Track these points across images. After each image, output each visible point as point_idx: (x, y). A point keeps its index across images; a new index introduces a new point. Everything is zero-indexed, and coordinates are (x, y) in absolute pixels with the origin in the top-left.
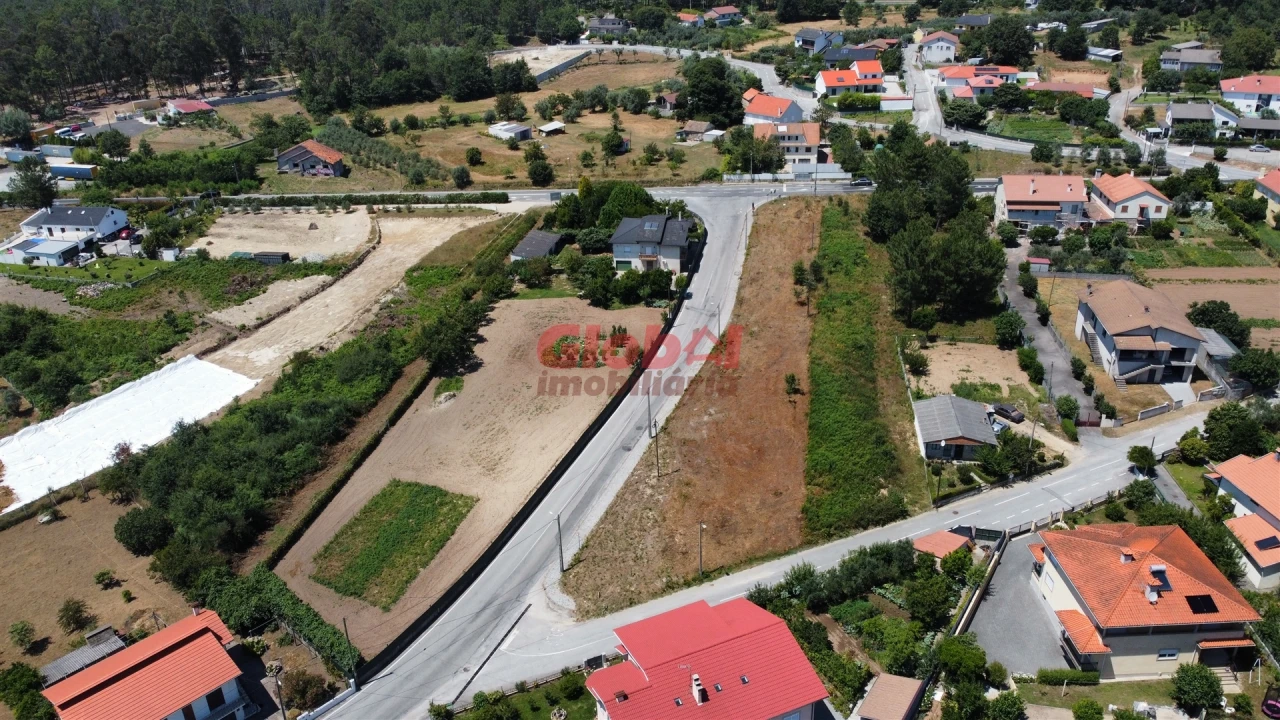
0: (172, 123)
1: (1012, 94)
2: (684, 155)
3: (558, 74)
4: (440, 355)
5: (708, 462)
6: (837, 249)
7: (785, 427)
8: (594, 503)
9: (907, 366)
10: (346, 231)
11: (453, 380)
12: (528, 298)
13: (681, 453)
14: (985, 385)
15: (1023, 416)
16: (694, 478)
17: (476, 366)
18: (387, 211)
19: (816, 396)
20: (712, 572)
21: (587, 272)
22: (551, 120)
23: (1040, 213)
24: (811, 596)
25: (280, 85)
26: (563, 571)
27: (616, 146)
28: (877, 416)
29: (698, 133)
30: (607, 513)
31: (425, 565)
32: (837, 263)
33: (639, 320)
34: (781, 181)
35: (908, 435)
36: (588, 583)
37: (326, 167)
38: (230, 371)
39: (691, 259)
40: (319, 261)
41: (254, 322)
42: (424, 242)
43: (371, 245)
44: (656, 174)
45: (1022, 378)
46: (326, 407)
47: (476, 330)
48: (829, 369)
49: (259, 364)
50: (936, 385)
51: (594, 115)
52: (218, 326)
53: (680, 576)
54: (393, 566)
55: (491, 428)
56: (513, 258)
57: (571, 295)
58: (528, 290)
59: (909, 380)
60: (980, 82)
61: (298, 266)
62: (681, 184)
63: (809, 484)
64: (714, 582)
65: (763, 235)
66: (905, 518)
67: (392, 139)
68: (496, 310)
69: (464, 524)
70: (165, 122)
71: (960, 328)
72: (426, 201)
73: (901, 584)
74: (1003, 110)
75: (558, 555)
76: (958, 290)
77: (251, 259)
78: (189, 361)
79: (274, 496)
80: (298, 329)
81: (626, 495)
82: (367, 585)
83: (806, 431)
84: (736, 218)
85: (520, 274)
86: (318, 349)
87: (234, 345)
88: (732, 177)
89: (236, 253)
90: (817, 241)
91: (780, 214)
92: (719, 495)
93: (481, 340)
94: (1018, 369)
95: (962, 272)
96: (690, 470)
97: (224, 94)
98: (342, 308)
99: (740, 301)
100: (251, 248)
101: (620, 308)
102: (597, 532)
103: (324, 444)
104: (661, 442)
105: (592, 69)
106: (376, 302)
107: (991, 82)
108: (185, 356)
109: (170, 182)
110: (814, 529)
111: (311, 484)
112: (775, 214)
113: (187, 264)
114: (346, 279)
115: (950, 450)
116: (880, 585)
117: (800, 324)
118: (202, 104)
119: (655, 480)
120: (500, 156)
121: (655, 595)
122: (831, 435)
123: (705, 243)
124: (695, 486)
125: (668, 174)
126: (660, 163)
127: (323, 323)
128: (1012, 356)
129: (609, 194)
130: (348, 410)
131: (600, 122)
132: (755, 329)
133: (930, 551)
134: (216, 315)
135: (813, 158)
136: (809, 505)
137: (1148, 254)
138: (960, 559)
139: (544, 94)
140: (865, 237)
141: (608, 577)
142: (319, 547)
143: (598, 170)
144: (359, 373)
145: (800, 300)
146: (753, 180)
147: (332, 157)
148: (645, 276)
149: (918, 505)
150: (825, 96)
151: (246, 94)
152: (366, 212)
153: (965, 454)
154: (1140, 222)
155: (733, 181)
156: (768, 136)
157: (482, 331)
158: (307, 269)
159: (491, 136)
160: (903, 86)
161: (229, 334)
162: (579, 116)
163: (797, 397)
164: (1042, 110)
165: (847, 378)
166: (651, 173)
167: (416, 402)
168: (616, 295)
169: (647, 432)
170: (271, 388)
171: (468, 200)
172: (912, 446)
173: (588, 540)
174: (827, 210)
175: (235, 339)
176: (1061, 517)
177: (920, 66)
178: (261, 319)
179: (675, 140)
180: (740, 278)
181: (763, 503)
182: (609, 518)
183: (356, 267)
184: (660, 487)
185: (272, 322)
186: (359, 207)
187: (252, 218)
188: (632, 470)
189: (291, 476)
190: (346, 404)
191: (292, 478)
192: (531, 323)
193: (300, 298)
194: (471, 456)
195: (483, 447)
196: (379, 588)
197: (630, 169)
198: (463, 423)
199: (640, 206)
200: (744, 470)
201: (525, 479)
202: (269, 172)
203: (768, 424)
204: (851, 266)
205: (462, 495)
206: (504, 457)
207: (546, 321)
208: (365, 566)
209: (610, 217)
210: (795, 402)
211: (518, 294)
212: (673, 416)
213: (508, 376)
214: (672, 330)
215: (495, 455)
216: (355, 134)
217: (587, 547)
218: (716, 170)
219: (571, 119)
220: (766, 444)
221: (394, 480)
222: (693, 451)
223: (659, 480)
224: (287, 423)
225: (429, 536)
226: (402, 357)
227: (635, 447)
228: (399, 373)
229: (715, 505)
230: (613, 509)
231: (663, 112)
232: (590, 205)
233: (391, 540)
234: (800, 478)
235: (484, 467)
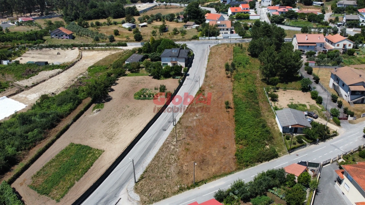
0: (19, 24)
1: (292, 13)
2: (186, 32)
3: (146, 11)
4: (95, 95)
5: (196, 135)
6: (240, 59)
7: (226, 121)
8: (150, 152)
9: (270, 98)
10: (71, 55)
11: (100, 105)
12: (130, 76)
13: (185, 131)
14: (300, 105)
15: (318, 116)
17: (109, 99)
18: (85, 49)
19: (237, 109)
20: (199, 182)
21: (152, 67)
22: (143, 23)
23: (309, 47)
24: (243, 195)
25: (57, 14)
26: (136, 182)
27: (164, 29)
28: (261, 116)
29: (190, 25)
30: (155, 156)
31: (78, 180)
32: (240, 64)
33: (171, 84)
34: (219, 39)
35: (274, 124)
36: (146, 188)
37: (66, 36)
38: (18, 102)
39: (189, 62)
40: (58, 64)
41: (31, 85)
42: (97, 59)
43: (78, 59)
44: (177, 38)
45: (314, 102)
46: (49, 115)
47: (110, 87)
48: (240, 99)
49: (30, 99)
50: (282, 105)
51: (157, 22)
52: (18, 86)
53: (185, 185)
54: (65, 180)
55: (112, 122)
56: (126, 62)
57: (146, 75)
58: (131, 73)
59: (271, 103)
60: (281, 10)
61: (51, 66)
62: (185, 40)
63: (237, 144)
64: (200, 187)
65: (214, 55)
66: (277, 158)
67: (91, 29)
68: (119, 80)
69: (97, 162)
70: (17, 24)
71: (286, 85)
72: (99, 46)
73: (280, 188)
74: (289, 19)
75: (133, 176)
76: (286, 71)
77: (34, 64)
78: (4, 98)
79: (22, 150)
80: (47, 87)
81: (163, 149)
82: (52, 189)
83: (234, 123)
84: (204, 50)
85: (128, 68)
86: (51, 94)
87: (22, 93)
88: (202, 38)
89: (29, 62)
90: (232, 57)
91: (219, 49)
92: (201, 149)
93: (112, 90)
94: (311, 99)
95: (288, 64)
96: (189, 138)
97: (38, 16)
98: (64, 80)
99: (206, 77)
100: (35, 60)
101: (163, 79)
102: (151, 164)
103: (46, 129)
104: (178, 127)
105: (157, 10)
106: (76, 78)
107: (285, 10)
108: (2, 97)
109: (13, 41)
110: (240, 163)
111: (39, 145)
112: (217, 49)
113: (11, 65)
114: (68, 70)
115: (292, 129)
116: (271, 188)
117: (228, 84)
118: (31, 19)
119: (175, 142)
120: (125, 33)
121: (175, 193)
122: (244, 124)
123: (193, 58)
124: (191, 145)
125: (181, 37)
126: (178, 34)
127: (56, 85)
128: (309, 94)
129: (160, 43)
130: (58, 116)
131: (159, 24)
132: (212, 86)
133: (293, 173)
134: (18, 82)
135: (229, 32)
136: (238, 153)
137: (348, 60)
138: (306, 177)
139: (142, 16)
140: (249, 56)
141: (154, 186)
142: (35, 172)
143: (157, 37)
144: (64, 102)
145: (228, 76)
146: (209, 39)
147: (69, 32)
148: (172, 68)
149: (282, 152)
150: (231, 15)
151: (45, 16)
152: (78, 49)
153: (298, 131)
154: (343, 50)
155: (202, 39)
156: (214, 25)
157: (113, 87)
158: (54, 67)
159: (123, 27)
160: (256, 12)
161: (21, 89)
162: (152, 22)
163: (229, 110)
164: (301, 19)
165: (248, 102)
166: (175, 37)
167: (85, 113)
168: (162, 75)
169: (172, 123)
170: (30, 108)
171: (113, 46)
172: (276, 128)
173: (147, 168)
174: (235, 48)
175: (23, 91)
176: (342, 157)
177: (261, 7)
178: (34, 84)
179: (183, 28)
180: (206, 69)
181: (219, 152)
182: (156, 158)
183: (72, 67)
184: (177, 145)
185: (38, 85)
186: (76, 48)
187: (39, 51)
188: (166, 139)
189: (30, 142)
190: (57, 114)
191: (30, 143)
192: (131, 85)
193: (50, 76)
194: (103, 133)
195: (109, 130)
196: (56, 191)
197: (168, 36)
198: (102, 120)
199: (171, 46)
200: (210, 138)
201: (123, 142)
202: (48, 38)
203: (219, 120)
204: (245, 65)
205: (98, 149)
206: (116, 134)
207: (137, 84)
208: (53, 181)
209: (160, 49)
210: (229, 112)
211: (127, 75)
212: (182, 117)
213: (121, 103)
214: (182, 86)
215: (113, 133)
216: (78, 27)
217: (146, 171)
218: (197, 36)
219: (149, 23)
220: (219, 128)
221: (72, 143)
222: (190, 131)
223: (176, 142)
224: (31, 121)
225: (82, 167)
226: (82, 96)
227: (168, 129)
228: (80, 102)
229: (199, 153)
230: (158, 155)
231: (179, 21)
232: (154, 46)
233: (66, 169)
234: (234, 141)
235: (108, 138)
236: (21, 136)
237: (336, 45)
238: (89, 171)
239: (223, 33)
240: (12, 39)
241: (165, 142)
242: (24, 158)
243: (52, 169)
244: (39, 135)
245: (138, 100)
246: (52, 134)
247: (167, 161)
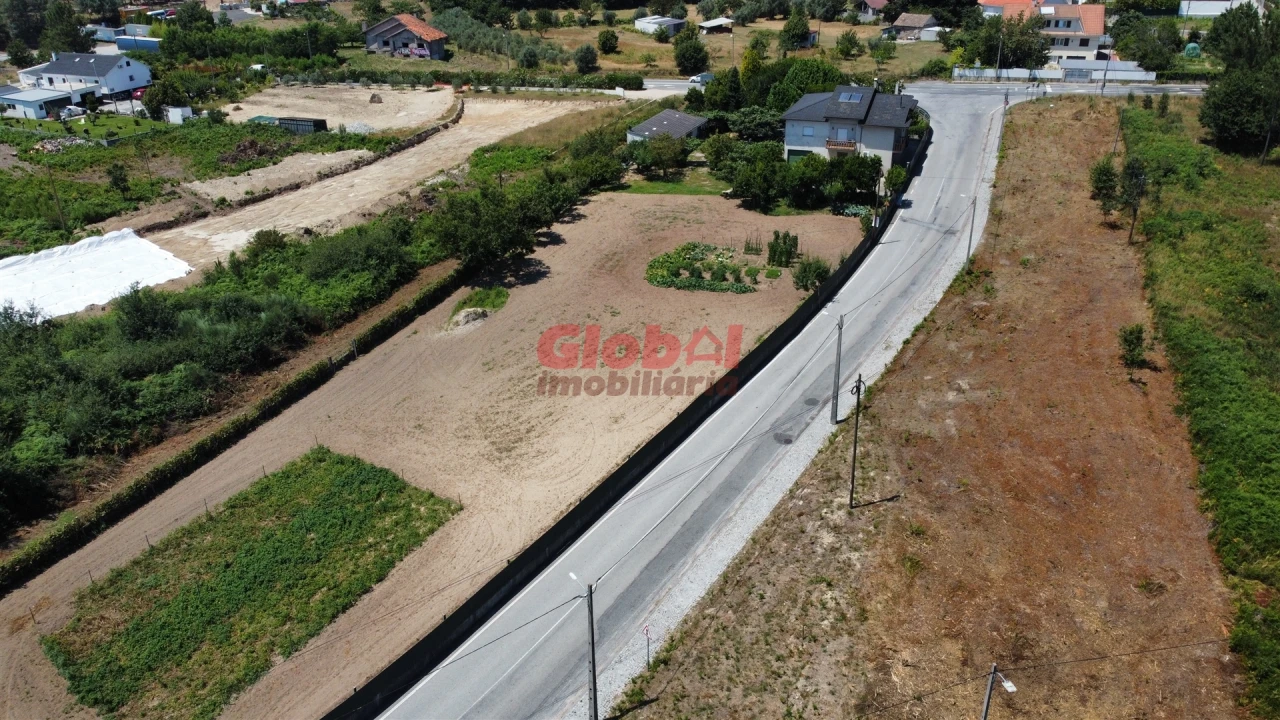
0: (276, 12)
5: (965, 488)
6: (1161, 153)
7: (1134, 431)
11: (493, 293)
12: (643, 193)
13: (900, 460)
16: (933, 519)
17: (534, 274)
18: (479, 92)
21: (740, 158)
22: (716, 18)
27: (800, 37)
29: (913, 28)
31: (292, 648)
33: (820, 234)
34: (1043, 81)
37: (421, 48)
38: (170, 255)
39: (912, 153)
40: (362, 131)
41: (243, 196)
42: (514, 125)
43: (443, 122)
44: (853, 68)
46: (257, 310)
48: (1202, 328)
51: (771, 22)
52: (193, 199)
55: (529, 373)
56: (630, 138)
57: (710, 193)
58: (645, 183)
61: (333, 136)
63: (1232, 572)
65: (1024, 137)
68: (591, 205)
70: (268, 11)
72: (533, 84)
77: (277, 126)
78: (122, 236)
79: (90, 453)
80: (297, 210)
83: (1186, 445)
84: (975, 117)
85: (636, 161)
86: (303, 232)
87: (201, 223)
88: (968, 72)
89: (260, 118)
90: (1120, 146)
91: (1047, 114)
93: (556, 240)
96: (923, 501)
98: (371, 190)
99: (997, 219)
101: (788, 214)
103: (230, 370)
106: (420, 184)
108: (120, 229)
111: (176, 438)
112: (1040, 114)
113: (193, 126)
114: (395, 158)
117: (1116, 256)
119: (842, 513)
120: (643, 47)
123: (929, 143)
124: (935, 538)
125: (871, 68)
126: (860, 58)
127: (336, 205)
129: (786, 72)
130: (299, 319)
132: (1031, 257)
134: (198, 186)
135: (1090, 55)
144: (343, 265)
145: (1108, 221)
146: (999, 78)
147: (432, 35)
148: (834, 165)
152: (452, 91)
155: (967, 77)
157: (558, 229)
158: (344, 141)
159: (637, 31)
161: (197, 208)
162: (752, 21)
163: (1145, 375)
165: (1249, 348)
166: (847, 66)
167: (420, 320)
168: (784, 194)
169: (827, 411)
170: (201, 278)
171: (589, 85)
174: (1126, 111)
175: (205, 215)
178: (252, 193)
179: (881, 39)
180: (994, 186)
181: (1117, 607)
182: (728, 591)
183: (413, 146)
184: (852, 531)
185: (268, 200)
186: (446, 87)
187: (311, 90)
188: (790, 486)
189: (139, 419)
191: (138, 423)
192: (640, 225)
193: (319, 173)
194: (478, 419)
195: (505, 406)
196: (165, 693)
197: (818, 58)
198: (484, 360)
200: (1052, 516)
201: (565, 477)
202: (357, 55)
203: (1091, 420)
204: (1194, 177)
205: (432, 495)
206: (538, 429)
207: (666, 223)
208: (167, 631)
209: (783, 99)
210: (1145, 384)
211: (629, 186)
212: (881, 384)
213: (585, 294)
214: (878, 248)
215: (521, 423)
216: (472, 24)
217: (666, 662)
218: (941, 63)
219: (742, 22)
220: (1097, 462)
221: (321, 448)
222: (928, 461)
223: (850, 514)
224: (174, 326)
225: (333, 576)
226: (423, 252)
227: (801, 438)
228: (408, 274)
229: (991, 594)
230: (742, 572)
231: (863, 18)
232: (755, 87)
233: (252, 574)
234: (1203, 553)
235: (493, 443)
239: (1060, 58)
240: (233, 48)
241: (783, 502)
242: (92, 489)
243: (187, 565)
244: (191, 391)
245: (663, 290)
246: (253, 394)
247: (793, 619)
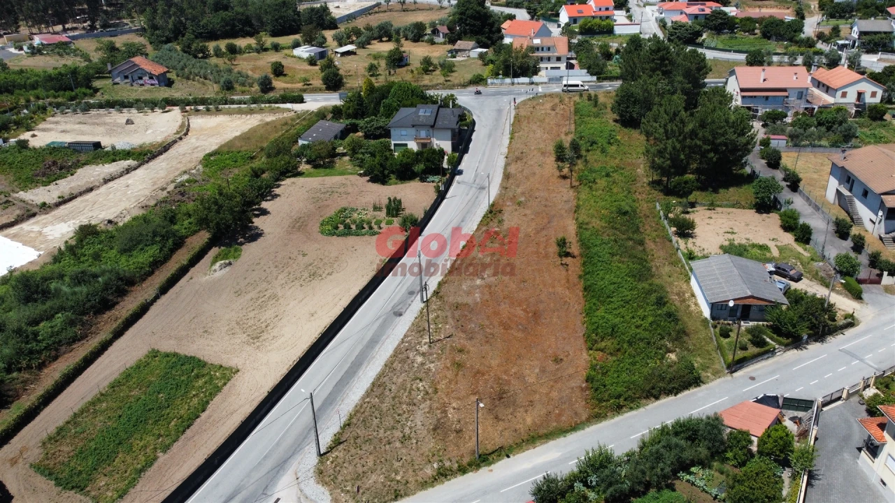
0: (35, 51)
1: (721, 18)
2: (454, 66)
3: (355, 18)
4: (218, 224)
5: (482, 327)
6: (591, 131)
7: (559, 289)
8: (360, 373)
9: (674, 229)
10: (161, 125)
11: (232, 249)
12: (312, 177)
13: (453, 317)
14: (754, 246)
15: (802, 275)
16: (468, 345)
17: (255, 236)
18: (198, 111)
19: (588, 258)
20: (490, 454)
21: (366, 153)
22: (346, 45)
23: (769, 99)
24: (611, 489)
25: (131, 25)
26: (321, 455)
27: (398, 60)
28: (653, 276)
29: (465, 50)
30: (373, 384)
31: (166, 448)
32: (593, 143)
33: (414, 195)
34: (537, 84)
35: (687, 295)
36: (348, 470)
37: (151, 78)
38: (20, 245)
39: (462, 140)
40: (127, 148)
41: (56, 200)
42: (227, 134)
43: (178, 136)
44: (431, 80)
45: (788, 239)
46: (95, 276)
47: (259, 203)
48: (596, 233)
49: (50, 238)
50: (704, 246)
51: (381, 44)
52: (22, 204)
53: (454, 460)
54: (130, 450)
55: (262, 295)
56: (301, 142)
57: (351, 174)
58: (312, 170)
59: (677, 242)
60: (694, 10)
61: (107, 153)
62: (452, 87)
63: (591, 349)
64: (493, 467)
65: (525, 123)
66: (698, 385)
67: (214, 60)
68: (282, 187)
69: (217, 399)
70: (29, 51)
71: (714, 195)
72: (233, 102)
73: (710, 467)
74: (713, 32)
75: (314, 437)
76: (715, 159)
77: (65, 148)
79: (19, 370)
80: (96, 206)
81: (395, 364)
82: (95, 475)
83: (581, 294)
84: (500, 111)
85: (306, 156)
86: (106, 222)
87: (33, 220)
88: (495, 81)
89: (53, 143)
90: (573, 127)
91: (538, 107)
92: (494, 363)
93: (264, 212)
94: (781, 231)
95: (719, 141)
96: (463, 335)
97: (83, 32)
98: (141, 188)
99: (507, 176)
100: (68, 139)
101: (396, 184)
102: (361, 406)
103: (87, 313)
104: (433, 307)
105: (381, 15)
106: (172, 182)
107: (703, 10)
109: (17, 91)
110: (601, 400)
111: (66, 356)
112: (534, 107)
113: (7, 152)
114: (151, 164)
115: (737, 310)
116: (685, 467)
117: (564, 194)
118: (63, 38)
119: (426, 347)
120: (301, 70)
121: (424, 485)
122: (608, 297)
123: (473, 131)
124: (468, 352)
125: (441, 79)
126: (434, 73)
127: (121, 200)
128: (774, 219)
129: (389, 92)
130: (121, 279)
131: (386, 47)
132: (523, 199)
133: (745, 428)
134: (22, 194)
135: (563, 66)
136: (593, 373)
137: (869, 133)
138: (781, 438)
139: (342, 28)
140: (614, 123)
141: (370, 464)
142: (52, 429)
143: (381, 79)
144: (139, 242)
145: (562, 174)
146: (513, 84)
147: (158, 70)
148: (418, 154)
149: (710, 370)
150: (567, 25)
151: (101, 31)
152: (179, 111)
153: (751, 315)
154: (857, 106)
155: (495, 84)
156: (525, 47)
157: (264, 205)
158: (115, 155)
159: (295, 57)
160: (630, 17)
161: (28, 211)
162: (369, 44)
163: (568, 260)
164: (745, 32)
165: (615, 241)
166: (426, 80)
167: (192, 270)
168: (393, 172)
169: (419, 296)
170: (49, 259)
171: (270, 102)
172: (693, 307)
173: (351, 417)
174: (578, 104)
175: (34, 215)
176: (872, 382)
177: (642, 4)
178: (63, 197)
179: (447, 57)
180: (507, 157)
181: (543, 370)
182: (375, 390)
183: (162, 154)
184: (431, 354)
185: (74, 200)
186: (174, 108)
187: (80, 116)
188: (402, 337)
189: (43, 348)
190: (118, 273)
191: (43, 350)
192: (313, 198)
193: (104, 179)
194: (238, 323)
195: (252, 315)
196: (107, 479)
197: (408, 77)
198: (235, 290)
199: (415, 100)
200: (520, 335)
201: (289, 348)
202: (106, 85)
203: (541, 286)
204: (605, 145)
205: (221, 366)
206: (272, 325)
207: (327, 195)
208: (98, 451)
209: (389, 110)
210: (567, 265)
211: (303, 173)
212: (445, 280)
213: (286, 245)
214: (445, 201)
215: (262, 323)
216: (183, 56)
217: (349, 425)
218: (481, 75)
219: (362, 45)
220: (541, 307)
221: (153, 350)
222: (466, 316)
223: (430, 346)
224: (49, 292)
225: (178, 413)
226: (185, 228)
227: (407, 313)
228: (179, 243)
229: (491, 373)
230: (381, 380)
231: (437, 40)
232: (372, 101)
233: (135, 418)
234: (581, 342)
235: (249, 335)
236: (19, 332)
237: (839, 93)
238: (196, 423)
239: (547, 68)
240: (14, 86)
241: (399, 345)
242: (27, 390)
243: (97, 419)
244: (68, 329)
245: (330, 238)
246: (104, 325)
247: (405, 397)
